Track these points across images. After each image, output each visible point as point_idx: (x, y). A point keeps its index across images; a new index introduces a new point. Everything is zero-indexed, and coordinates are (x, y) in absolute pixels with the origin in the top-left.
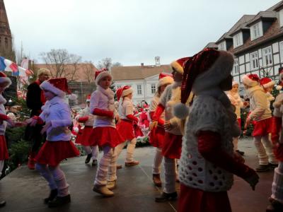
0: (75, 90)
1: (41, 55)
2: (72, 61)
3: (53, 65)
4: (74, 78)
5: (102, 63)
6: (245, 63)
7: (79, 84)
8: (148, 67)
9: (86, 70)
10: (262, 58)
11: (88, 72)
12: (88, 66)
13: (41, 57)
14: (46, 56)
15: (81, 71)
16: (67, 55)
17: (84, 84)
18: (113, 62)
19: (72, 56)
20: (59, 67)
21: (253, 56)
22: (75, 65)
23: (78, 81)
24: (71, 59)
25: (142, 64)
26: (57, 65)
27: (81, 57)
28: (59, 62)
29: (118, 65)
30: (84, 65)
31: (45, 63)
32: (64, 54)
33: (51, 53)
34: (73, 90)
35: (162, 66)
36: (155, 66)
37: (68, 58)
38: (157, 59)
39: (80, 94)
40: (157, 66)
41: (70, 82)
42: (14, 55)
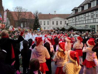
1: (13, 8)
2: (24, 11)
3: (17, 12)
4: (25, 17)
5: (35, 12)
6: (88, 16)
7: (26, 19)
8: (51, 15)
9: (29, 15)
10: (95, 15)
11: (30, 15)
12: (30, 13)
13: (13, 9)
14: (15, 9)
15: (27, 15)
16: (22, 9)
17: (28, 19)
18: (39, 12)
19: (24, 9)
20: (19, 13)
21: (92, 14)
22: (25, 12)
24: (24, 10)
27: (27, 10)
28: (19, 11)
29: (40, 13)
31: (14, 11)
32: (21, 8)
33: (16, 8)
34: (24, 22)
35: (57, 15)
36: (54, 14)
37: (23, 10)
38: (55, 12)
39: (27, 23)
40: (55, 14)
41: (23, 19)
42: (3, 8)
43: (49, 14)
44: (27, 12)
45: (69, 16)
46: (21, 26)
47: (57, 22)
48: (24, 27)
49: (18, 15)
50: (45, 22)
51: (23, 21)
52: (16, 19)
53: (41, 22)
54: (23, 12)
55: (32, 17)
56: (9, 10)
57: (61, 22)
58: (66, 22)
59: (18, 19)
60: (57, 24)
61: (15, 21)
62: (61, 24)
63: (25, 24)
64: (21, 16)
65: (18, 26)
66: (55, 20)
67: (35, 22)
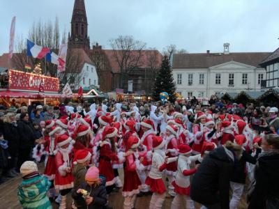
0: (139, 76)
1: (110, 41)
3: (119, 51)
4: (138, 64)
5: (167, 51)
7: (142, 70)
8: (214, 55)
9: (149, 57)
11: (151, 59)
12: (152, 53)
14: (114, 42)
15: (145, 57)
16: (133, 43)
17: (148, 70)
18: (178, 49)
19: (138, 42)
20: (126, 54)
22: (140, 51)
23: (142, 67)
24: (136, 45)
25: (208, 51)
26: (123, 51)
27: (146, 44)
28: (125, 49)
29: (182, 51)
30: (148, 52)
31: (112, 49)
32: (130, 41)
33: (118, 39)
34: (137, 76)
35: (231, 54)
36: (223, 54)
38: (227, 46)
39: (143, 80)
40: (225, 53)
41: (134, 68)
42: (88, 40)
43: (206, 52)
44: (144, 51)
45: (271, 58)
46: (127, 88)
47: (232, 76)
48: (135, 89)
49: (120, 59)
50: (191, 76)
51: (133, 75)
52: (116, 68)
53: (180, 76)
54: (133, 51)
55: (157, 62)
56: (100, 47)
57: (245, 76)
58: (261, 76)
59: (120, 68)
60: (231, 82)
61: (113, 74)
62: (244, 82)
63: (140, 82)
64: (128, 61)
65: (120, 88)
66: (225, 69)
67: (159, 75)
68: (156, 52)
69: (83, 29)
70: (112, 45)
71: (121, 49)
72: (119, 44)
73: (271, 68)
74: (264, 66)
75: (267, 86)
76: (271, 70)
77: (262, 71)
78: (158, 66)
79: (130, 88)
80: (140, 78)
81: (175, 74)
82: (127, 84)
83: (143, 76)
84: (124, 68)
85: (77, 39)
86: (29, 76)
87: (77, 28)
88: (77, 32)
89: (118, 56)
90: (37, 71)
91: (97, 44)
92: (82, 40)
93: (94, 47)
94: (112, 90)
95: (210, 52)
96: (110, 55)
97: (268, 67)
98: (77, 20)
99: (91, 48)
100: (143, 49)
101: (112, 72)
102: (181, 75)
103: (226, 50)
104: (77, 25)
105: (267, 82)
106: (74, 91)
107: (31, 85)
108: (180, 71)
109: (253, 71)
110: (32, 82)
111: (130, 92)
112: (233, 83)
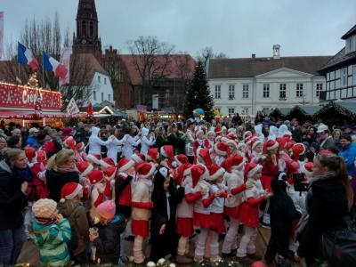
0: (166, 88)
2: (163, 51)
3: (140, 56)
4: (165, 73)
5: (201, 55)
7: (170, 81)
8: (261, 60)
9: (179, 63)
11: (181, 66)
12: (184, 59)
14: (133, 44)
15: (174, 64)
16: (157, 44)
17: (178, 81)
18: (216, 53)
19: (163, 45)
20: (149, 60)
22: (166, 56)
23: (170, 77)
24: (162, 48)
25: (254, 55)
26: (145, 56)
27: (174, 47)
28: (148, 53)
30: (177, 57)
31: (131, 53)
32: (154, 43)
33: (139, 41)
35: (282, 59)
36: (272, 59)
37: (159, 47)
38: (276, 48)
39: (171, 94)
40: (275, 58)
41: (160, 78)
42: (99, 43)
43: (250, 57)
44: (171, 56)
45: (331, 63)
46: (151, 105)
47: (283, 87)
48: (162, 106)
49: (142, 67)
50: (232, 88)
51: (158, 88)
52: (136, 79)
53: (218, 88)
54: (158, 56)
55: (190, 70)
56: (115, 51)
57: (300, 87)
58: (319, 86)
59: (141, 79)
60: (283, 95)
61: (133, 86)
62: (299, 94)
63: (167, 96)
64: (152, 70)
65: (142, 104)
66: (275, 79)
67: (193, 87)
68: (188, 57)
69: (91, 27)
70: (131, 49)
71: (142, 53)
72: (140, 46)
73: (331, 75)
74: (323, 73)
75: (327, 99)
76: (333, 78)
77: (321, 80)
78: (190, 75)
79: (156, 104)
80: (168, 91)
81: (212, 85)
82: (151, 99)
83: (172, 89)
84: (147, 78)
85: (84, 41)
86: (22, 89)
87: (84, 27)
88: (84, 32)
89: (139, 62)
90: (33, 83)
91: (111, 47)
92: (91, 43)
93: (107, 51)
94: (132, 107)
95: (256, 57)
96: (128, 62)
97: (328, 74)
98: (84, 15)
99: (104, 53)
100: (171, 53)
101: (131, 84)
102: (220, 87)
103: (276, 54)
104: (84, 22)
105: (328, 93)
106: (81, 109)
107: (25, 102)
108: (218, 82)
109: (309, 80)
110: (26, 98)
111: (155, 110)
112: (284, 96)
